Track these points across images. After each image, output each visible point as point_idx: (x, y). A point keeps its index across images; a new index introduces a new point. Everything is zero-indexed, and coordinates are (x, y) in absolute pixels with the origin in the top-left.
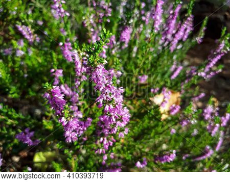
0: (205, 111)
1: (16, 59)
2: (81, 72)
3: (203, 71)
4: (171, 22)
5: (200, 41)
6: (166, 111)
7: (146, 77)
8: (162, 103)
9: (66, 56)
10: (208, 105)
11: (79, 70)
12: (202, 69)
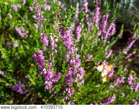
0: (129, 79)
1: (13, 49)
2: (54, 47)
3: (126, 51)
4: (104, 22)
5: (121, 37)
6: (105, 75)
7: (92, 56)
8: (103, 70)
9: (44, 42)
10: (130, 75)
11: (53, 46)
12: (125, 50)
